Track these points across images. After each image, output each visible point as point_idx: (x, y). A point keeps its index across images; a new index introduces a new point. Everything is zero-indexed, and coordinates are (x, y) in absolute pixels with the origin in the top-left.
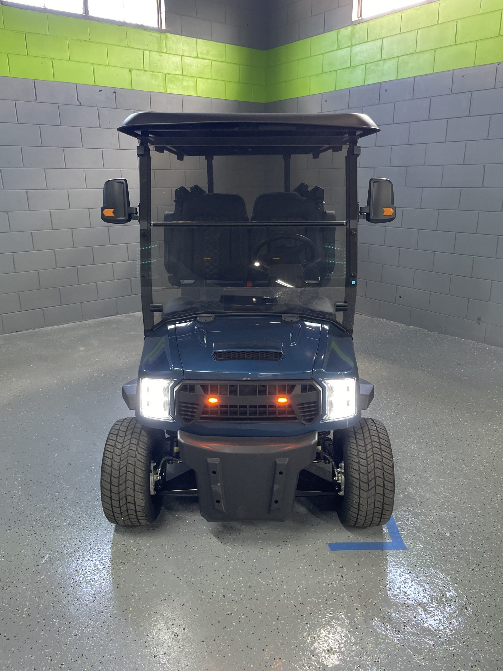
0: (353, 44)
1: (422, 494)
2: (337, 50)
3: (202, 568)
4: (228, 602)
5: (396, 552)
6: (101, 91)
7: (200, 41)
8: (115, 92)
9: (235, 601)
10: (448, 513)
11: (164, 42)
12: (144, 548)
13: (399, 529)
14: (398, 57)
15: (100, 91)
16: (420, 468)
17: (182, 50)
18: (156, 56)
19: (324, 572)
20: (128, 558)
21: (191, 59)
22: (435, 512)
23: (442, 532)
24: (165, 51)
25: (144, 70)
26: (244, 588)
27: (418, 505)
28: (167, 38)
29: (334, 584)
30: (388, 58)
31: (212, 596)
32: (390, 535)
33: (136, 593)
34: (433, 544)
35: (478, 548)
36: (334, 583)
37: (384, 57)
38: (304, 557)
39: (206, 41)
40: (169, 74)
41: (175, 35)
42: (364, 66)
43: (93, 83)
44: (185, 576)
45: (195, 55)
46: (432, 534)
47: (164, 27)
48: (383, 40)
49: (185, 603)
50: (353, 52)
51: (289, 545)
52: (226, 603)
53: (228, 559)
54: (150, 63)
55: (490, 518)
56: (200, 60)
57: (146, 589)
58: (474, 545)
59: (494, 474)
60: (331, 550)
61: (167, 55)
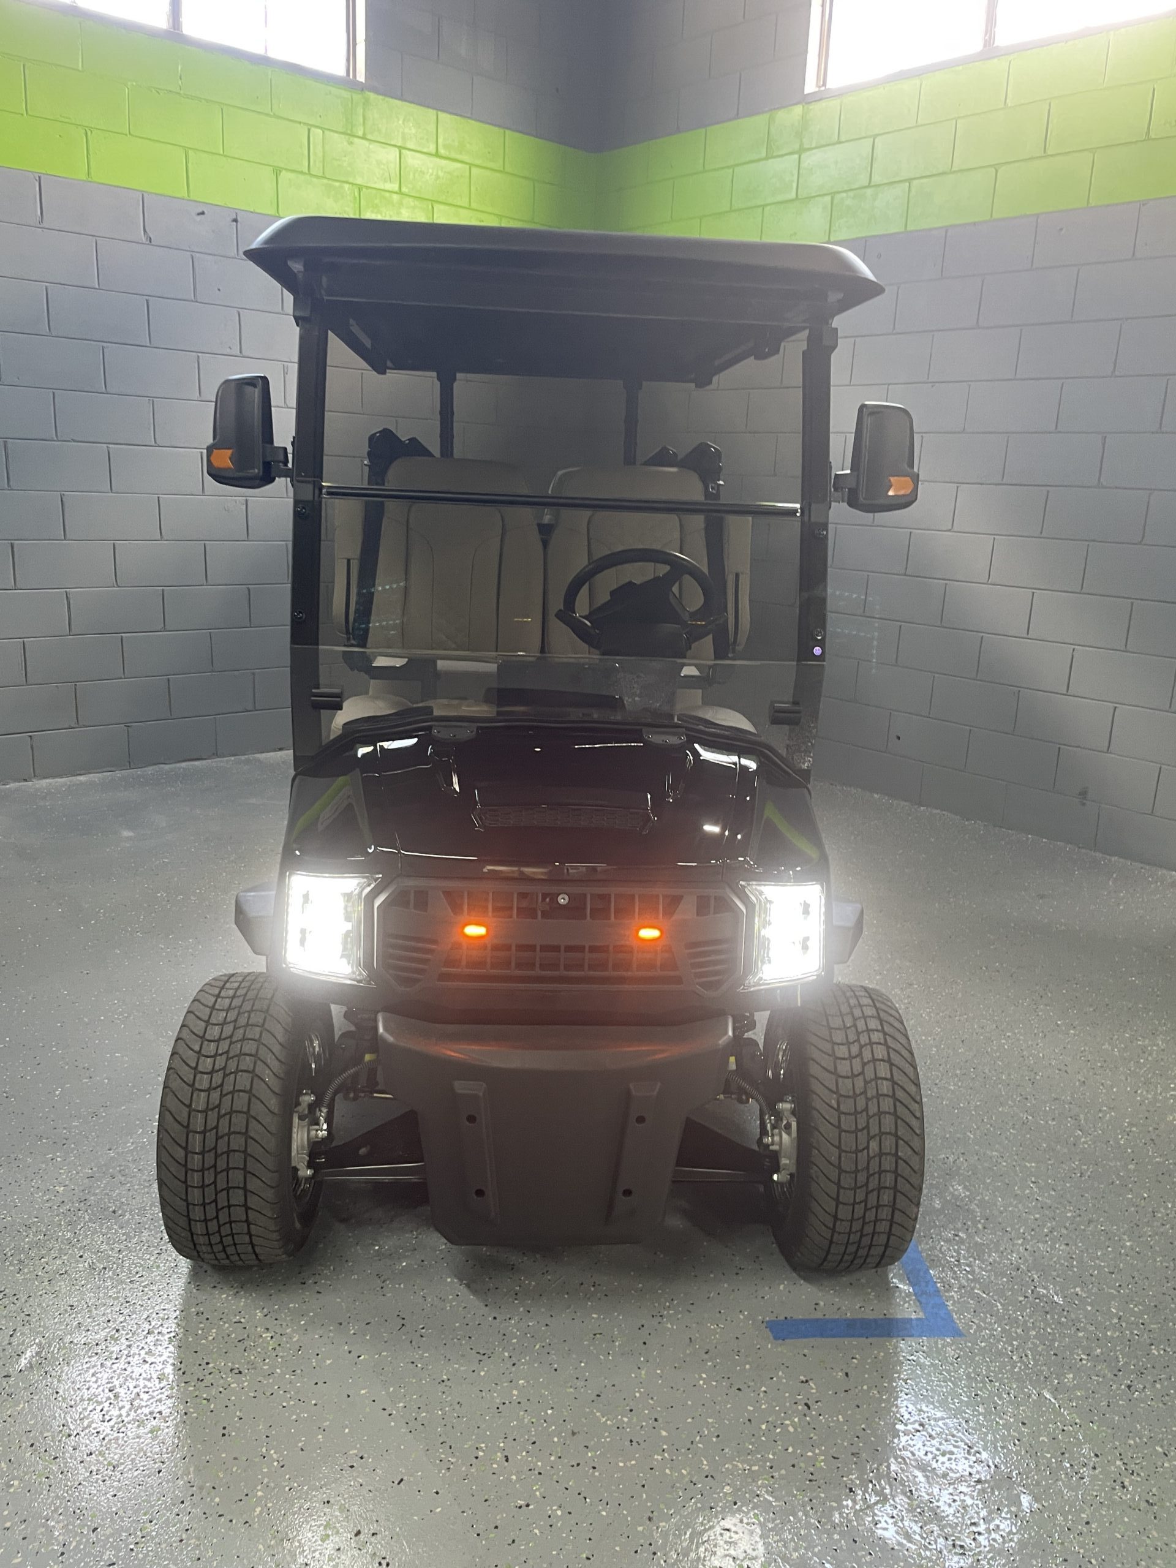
0: (806, 146)
1: (987, 1198)
2: (767, 158)
3: (446, 1383)
4: (518, 1473)
5: (936, 1343)
6: (203, 213)
7: (443, 116)
8: (235, 220)
9: (537, 1472)
10: (1053, 1248)
11: (360, 111)
12: (294, 1331)
13: (939, 1285)
14: (910, 180)
15: (199, 214)
16: (974, 1135)
17: (403, 133)
18: (338, 142)
19: (762, 1395)
20: (249, 1356)
21: (423, 156)
22: (1022, 1245)
23: (1045, 1291)
24: (360, 133)
25: (309, 174)
26: (559, 1436)
27: (980, 1226)
28: (366, 103)
29: (788, 1425)
30: (885, 181)
31: (477, 1458)
32: (919, 1301)
33: (272, 1452)
34: (1025, 1322)
35: (1136, 1332)
36: (787, 1422)
37: (876, 179)
38: (707, 1356)
39: (458, 118)
40: (367, 188)
41: (387, 99)
42: (828, 198)
43: (183, 193)
44: (401, 1405)
45: (432, 148)
46: (1021, 1299)
47: (361, 77)
48: (876, 140)
49: (405, 1478)
50: (804, 165)
51: (669, 1326)
52: (514, 1477)
53: (514, 1360)
54: (324, 156)
55: (1155, 1260)
56: (444, 162)
57: (302, 1441)
58: (1124, 1325)
59: (1153, 1153)
60: (776, 1338)
61: (366, 143)
